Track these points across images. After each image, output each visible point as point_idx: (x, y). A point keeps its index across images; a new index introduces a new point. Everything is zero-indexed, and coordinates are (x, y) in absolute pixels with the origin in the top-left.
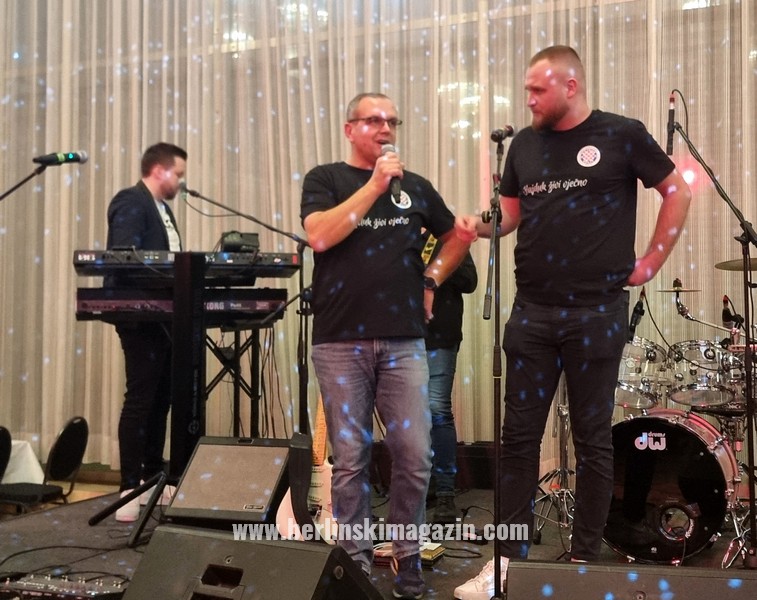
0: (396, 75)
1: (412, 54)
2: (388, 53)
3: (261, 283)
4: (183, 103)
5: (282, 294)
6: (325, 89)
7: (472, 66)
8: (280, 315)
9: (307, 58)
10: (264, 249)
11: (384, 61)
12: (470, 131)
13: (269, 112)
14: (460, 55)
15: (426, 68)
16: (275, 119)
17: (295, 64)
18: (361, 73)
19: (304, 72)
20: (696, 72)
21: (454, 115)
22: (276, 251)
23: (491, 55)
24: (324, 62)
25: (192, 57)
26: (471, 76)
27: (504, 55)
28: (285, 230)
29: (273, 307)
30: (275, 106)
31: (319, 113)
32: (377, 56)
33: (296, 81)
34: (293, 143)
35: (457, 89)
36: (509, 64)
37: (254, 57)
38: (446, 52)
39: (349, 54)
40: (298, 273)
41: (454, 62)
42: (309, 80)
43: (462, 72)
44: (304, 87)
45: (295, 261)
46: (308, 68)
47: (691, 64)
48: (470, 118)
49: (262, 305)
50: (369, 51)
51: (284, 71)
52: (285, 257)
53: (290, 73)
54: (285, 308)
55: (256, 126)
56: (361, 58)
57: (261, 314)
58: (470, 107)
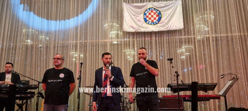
0: (61, 51)
1: (65, 47)
2: (60, 47)
3: (29, 91)
4: (15, 53)
5: (34, 92)
6: (47, 52)
7: (76, 49)
8: (33, 97)
9: (43, 47)
10: (31, 84)
11: (59, 48)
12: (75, 61)
13: (34, 56)
14: (74, 48)
15: (67, 49)
16: (36, 58)
17: (41, 47)
18: (54, 50)
19: (43, 49)
20: (115, 54)
21: (72, 58)
22: (33, 84)
23: (80, 48)
24: (47, 47)
25: (18, 45)
26: (76, 51)
27: (82, 49)
28: (36, 80)
29: (32, 95)
30: (36, 55)
31: (45, 57)
32: (58, 47)
33: (41, 50)
34: (39, 62)
35: (73, 53)
36: (83, 50)
37: (32, 46)
38: (71, 47)
39: (52, 46)
40: (38, 89)
41: (73, 49)
42: (43, 51)
43: (74, 50)
45: (37, 86)
46: (44, 48)
47: (114, 52)
48: (75, 58)
49: (29, 95)
50: (56, 46)
51: (38, 48)
52: (35, 85)
53: (39, 49)
54: (34, 96)
55: (31, 59)
56: (54, 47)
57: (29, 97)
58: (76, 56)
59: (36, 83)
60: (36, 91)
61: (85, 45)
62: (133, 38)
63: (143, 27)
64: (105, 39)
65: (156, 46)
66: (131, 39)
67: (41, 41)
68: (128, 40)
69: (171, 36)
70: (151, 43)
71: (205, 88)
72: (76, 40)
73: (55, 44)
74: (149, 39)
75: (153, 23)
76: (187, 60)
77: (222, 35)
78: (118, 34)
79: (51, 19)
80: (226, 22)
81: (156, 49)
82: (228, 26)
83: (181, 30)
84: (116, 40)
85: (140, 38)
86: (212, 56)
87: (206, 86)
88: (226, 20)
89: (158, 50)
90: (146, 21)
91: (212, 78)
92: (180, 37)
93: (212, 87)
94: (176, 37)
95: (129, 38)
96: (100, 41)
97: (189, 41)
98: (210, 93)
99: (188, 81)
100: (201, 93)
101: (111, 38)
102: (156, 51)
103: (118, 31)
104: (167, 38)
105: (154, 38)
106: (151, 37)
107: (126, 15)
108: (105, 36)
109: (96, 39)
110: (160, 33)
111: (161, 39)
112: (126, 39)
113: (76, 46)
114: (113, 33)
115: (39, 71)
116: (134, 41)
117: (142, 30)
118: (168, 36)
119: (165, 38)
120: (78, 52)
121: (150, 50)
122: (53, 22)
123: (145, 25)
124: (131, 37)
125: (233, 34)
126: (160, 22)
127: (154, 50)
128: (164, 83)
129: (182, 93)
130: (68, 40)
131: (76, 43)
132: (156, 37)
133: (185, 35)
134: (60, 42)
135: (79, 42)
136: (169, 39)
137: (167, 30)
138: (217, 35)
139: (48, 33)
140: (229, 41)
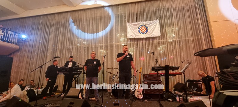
1: (96, 48)
3: (79, 70)
4: (72, 51)
5: (81, 71)
7: (102, 49)
10: (80, 67)
13: (81, 53)
15: (98, 48)
16: (82, 53)
18: (91, 49)
21: (100, 54)
24: (87, 48)
25: (73, 47)
26: (102, 50)
29: (80, 73)
31: (86, 53)
33: (84, 49)
36: (106, 49)
37: (80, 47)
39: (90, 47)
41: (100, 48)
44: (85, 50)
48: (102, 54)
49: (79, 73)
50: (92, 47)
52: (82, 68)
55: (80, 54)
56: (91, 48)
57: (79, 74)
58: (102, 52)
59: (82, 66)
60: (82, 70)
61: (107, 46)
62: (133, 42)
63: (138, 36)
64: (117, 43)
65: (145, 46)
66: (132, 42)
67: (85, 45)
68: (130, 43)
69: (154, 40)
70: (143, 44)
71: (173, 69)
72: (102, 44)
73: (91, 46)
74: (141, 42)
75: (144, 33)
76: (163, 53)
77: (183, 39)
78: (124, 40)
79: (89, 33)
80: (185, 32)
81: (146, 47)
82: (186, 34)
83: (159, 37)
84: (123, 43)
85: (136, 41)
86: (177, 51)
87: (174, 67)
88: (185, 30)
89: (147, 48)
90: (139, 32)
91: (177, 63)
92: (159, 41)
93: (177, 68)
94: (157, 41)
95: (130, 42)
96: (115, 44)
97: (164, 43)
98: (176, 71)
99: (163, 65)
100: (171, 72)
101: (121, 42)
102: (146, 48)
103: (124, 38)
104: (152, 41)
105: (144, 42)
106: (143, 41)
107: (129, 29)
108: (118, 41)
109: (113, 43)
110: (148, 39)
111: (148, 42)
112: (129, 43)
113: (102, 47)
114: (122, 39)
115: (84, 60)
116: (133, 43)
117: (138, 37)
118: (152, 40)
119: (150, 41)
120: (103, 50)
121: (142, 48)
122: (90, 35)
123: (139, 34)
124: (131, 41)
125: (189, 38)
126: (147, 33)
127: (144, 48)
128: (150, 66)
129: (160, 72)
130: (98, 44)
131: (102, 45)
132: (145, 41)
133: (162, 39)
134: (94, 45)
135: (103, 44)
136: (152, 42)
137: (151, 37)
138: (180, 39)
139: (88, 40)
140: (187, 42)
